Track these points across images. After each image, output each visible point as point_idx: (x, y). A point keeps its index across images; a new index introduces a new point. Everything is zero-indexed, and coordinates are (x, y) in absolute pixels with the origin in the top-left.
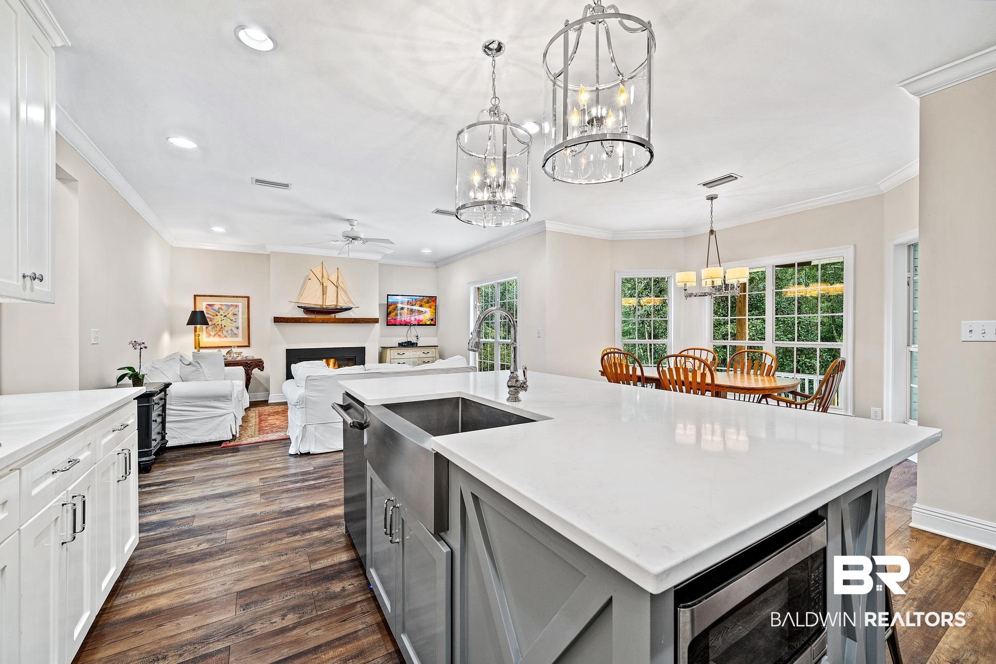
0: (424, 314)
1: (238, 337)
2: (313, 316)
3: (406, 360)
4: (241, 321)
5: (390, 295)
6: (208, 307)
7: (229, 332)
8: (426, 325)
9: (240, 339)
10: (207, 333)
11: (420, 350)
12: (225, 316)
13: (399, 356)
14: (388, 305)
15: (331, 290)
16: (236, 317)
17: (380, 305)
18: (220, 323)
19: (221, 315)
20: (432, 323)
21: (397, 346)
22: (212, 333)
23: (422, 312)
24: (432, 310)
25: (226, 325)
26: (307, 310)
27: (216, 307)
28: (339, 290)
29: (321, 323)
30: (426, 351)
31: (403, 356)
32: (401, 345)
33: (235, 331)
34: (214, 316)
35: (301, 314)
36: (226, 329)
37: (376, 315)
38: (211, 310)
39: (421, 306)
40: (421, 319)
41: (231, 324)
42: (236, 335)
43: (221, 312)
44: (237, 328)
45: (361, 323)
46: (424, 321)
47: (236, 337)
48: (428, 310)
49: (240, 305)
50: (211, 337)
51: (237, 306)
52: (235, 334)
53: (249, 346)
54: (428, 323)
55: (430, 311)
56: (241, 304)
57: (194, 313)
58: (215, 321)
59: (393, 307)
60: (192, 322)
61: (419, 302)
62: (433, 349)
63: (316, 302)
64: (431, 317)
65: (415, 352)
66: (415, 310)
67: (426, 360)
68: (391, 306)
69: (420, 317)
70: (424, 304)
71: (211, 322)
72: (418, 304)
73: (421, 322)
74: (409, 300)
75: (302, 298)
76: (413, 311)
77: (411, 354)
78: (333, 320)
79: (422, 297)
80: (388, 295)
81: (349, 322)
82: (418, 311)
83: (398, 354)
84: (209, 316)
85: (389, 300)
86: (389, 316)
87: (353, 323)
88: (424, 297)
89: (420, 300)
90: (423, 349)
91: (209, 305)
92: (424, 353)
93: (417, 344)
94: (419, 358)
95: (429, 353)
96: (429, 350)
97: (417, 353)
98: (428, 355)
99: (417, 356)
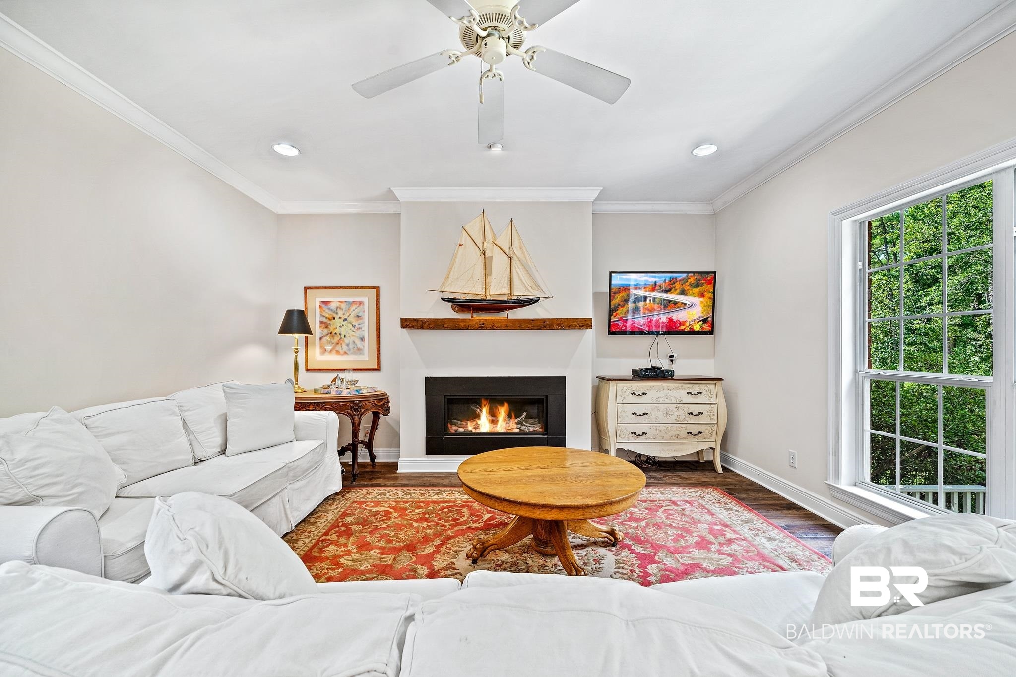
0: (688, 310)
1: (363, 354)
2: (467, 316)
3: (649, 407)
4: (367, 329)
5: (615, 272)
6: (323, 305)
7: (351, 346)
8: (692, 332)
9: (366, 359)
10: (321, 347)
11: (680, 386)
12: (345, 320)
13: (634, 399)
14: (611, 294)
16: (360, 322)
17: (596, 295)
18: (338, 331)
19: (340, 318)
20: (706, 328)
22: (328, 348)
23: (685, 304)
24: (706, 300)
25: (347, 335)
26: (461, 305)
27: (333, 306)
28: (513, 262)
29: (482, 329)
30: (695, 387)
31: (644, 399)
32: (639, 375)
33: (359, 344)
34: (330, 320)
35: (447, 313)
36: (347, 340)
37: (586, 311)
38: (327, 311)
39: (683, 292)
40: (682, 320)
41: (353, 334)
42: (359, 351)
43: (340, 314)
44: (362, 339)
45: (557, 329)
46: (688, 324)
47: (360, 354)
48: (697, 300)
49: (365, 300)
50: (327, 353)
51: (361, 303)
52: (359, 349)
53: (378, 369)
54: (697, 328)
55: (702, 302)
56: (367, 299)
57: (290, 313)
58: (331, 328)
59: (621, 297)
60: (286, 329)
61: (678, 285)
62: (711, 386)
63: (472, 289)
64: (703, 317)
65: (670, 390)
66: (670, 301)
67: (695, 409)
68: (617, 295)
69: (679, 317)
70: (688, 290)
71: (326, 331)
72: (676, 290)
73: (682, 327)
74: (656, 282)
75: (449, 282)
76: (669, 305)
77: (662, 394)
78: (504, 324)
79: (686, 274)
80: (611, 273)
81: (534, 328)
82: (675, 303)
83: (632, 394)
84: (324, 320)
85: (612, 282)
86: (614, 314)
87: (540, 329)
88: (690, 274)
89: (680, 281)
90: (688, 386)
91: (323, 302)
92: (690, 393)
93: (673, 372)
94: (679, 404)
95: (701, 393)
96: (702, 387)
97: (675, 393)
98: (699, 399)
99: (674, 401)
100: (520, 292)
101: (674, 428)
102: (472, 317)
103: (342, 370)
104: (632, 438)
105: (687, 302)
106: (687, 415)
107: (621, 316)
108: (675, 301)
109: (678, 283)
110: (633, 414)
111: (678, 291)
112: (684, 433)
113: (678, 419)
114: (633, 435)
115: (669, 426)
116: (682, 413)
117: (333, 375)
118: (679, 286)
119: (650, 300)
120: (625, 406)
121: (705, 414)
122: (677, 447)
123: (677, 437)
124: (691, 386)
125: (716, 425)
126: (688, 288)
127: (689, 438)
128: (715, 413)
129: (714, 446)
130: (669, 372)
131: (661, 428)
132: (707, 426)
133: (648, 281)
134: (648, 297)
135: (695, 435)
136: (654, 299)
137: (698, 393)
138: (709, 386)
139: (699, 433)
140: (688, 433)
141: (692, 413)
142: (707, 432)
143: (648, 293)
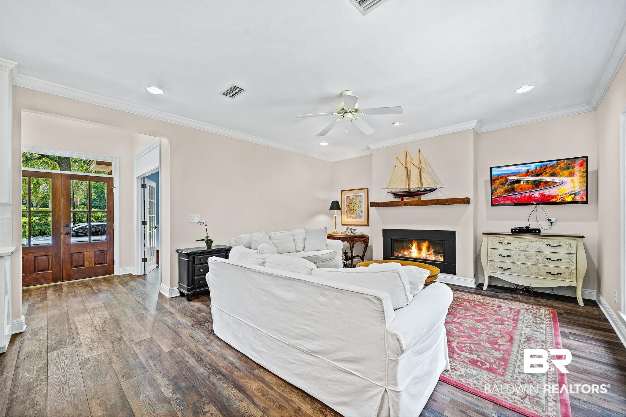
0: (559, 187)
1: (362, 218)
2: (400, 200)
3: (512, 252)
4: (364, 207)
5: (493, 168)
6: (347, 198)
7: (358, 215)
8: (564, 202)
9: (363, 220)
10: (347, 215)
11: (540, 240)
12: (355, 204)
13: (501, 246)
14: (493, 181)
16: (361, 204)
18: (353, 208)
19: (353, 203)
20: (580, 199)
21: (509, 232)
22: (350, 216)
23: (556, 183)
24: (579, 178)
25: (356, 210)
26: (397, 195)
27: (351, 198)
29: (405, 206)
30: (555, 242)
31: (509, 247)
33: (361, 214)
34: (350, 204)
36: (356, 212)
38: (349, 200)
39: (553, 175)
40: (553, 194)
41: (358, 209)
43: (354, 201)
44: (362, 212)
45: (445, 204)
46: (559, 197)
47: (361, 218)
49: (363, 194)
50: (349, 218)
51: (361, 196)
52: (360, 216)
53: (368, 225)
54: (569, 199)
55: (573, 180)
57: (333, 202)
58: (350, 207)
59: (500, 182)
60: (332, 208)
61: (548, 170)
62: (572, 242)
63: (402, 187)
64: (575, 191)
65: (531, 242)
66: (541, 182)
67: (554, 257)
68: (496, 181)
69: (551, 192)
70: (558, 172)
71: (348, 208)
72: (547, 173)
73: (554, 200)
74: (528, 170)
75: (391, 184)
76: (537, 185)
77: (524, 244)
78: (416, 203)
79: (556, 162)
80: (491, 168)
81: (432, 204)
82: (546, 183)
83: (499, 243)
84: (348, 204)
85: (492, 174)
86: (494, 193)
87: (436, 205)
88: (559, 161)
89: (550, 167)
90: (548, 240)
91: (348, 196)
92: (550, 245)
93: (539, 231)
94: (538, 252)
95: (560, 246)
96: (562, 241)
97: (535, 245)
98: (558, 250)
99: (533, 249)
100: (426, 186)
101: (534, 267)
102: (402, 199)
103: (351, 225)
104: (500, 271)
105: (558, 181)
106: (545, 260)
107: (500, 194)
108: (546, 181)
109: (548, 168)
111: (548, 174)
112: (543, 271)
113: (537, 261)
114: (500, 269)
115: (529, 266)
116: (540, 258)
117: (347, 227)
118: (550, 170)
119: (524, 183)
120: (493, 250)
121: (564, 260)
122: (538, 281)
123: (537, 274)
124: (551, 240)
125: (575, 270)
126: (558, 171)
127: (549, 276)
128: (574, 261)
129: (574, 284)
130: (535, 230)
131: (522, 266)
132: (566, 270)
133: (521, 170)
134: (521, 180)
135: (554, 274)
136: (527, 181)
137: (558, 246)
138: (569, 241)
139: (558, 274)
140: (547, 273)
141: (550, 259)
142: (567, 274)
143: (521, 178)
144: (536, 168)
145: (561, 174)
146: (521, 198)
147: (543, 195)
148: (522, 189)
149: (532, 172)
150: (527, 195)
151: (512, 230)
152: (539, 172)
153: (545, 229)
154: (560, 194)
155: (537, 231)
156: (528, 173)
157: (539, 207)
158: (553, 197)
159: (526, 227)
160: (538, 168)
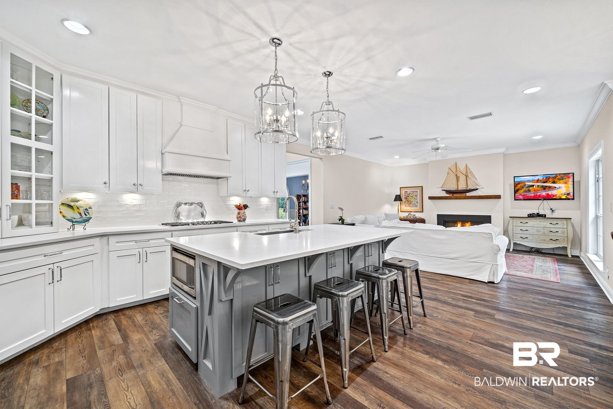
0: (558, 190)
2: (451, 195)
3: (529, 228)
4: (419, 199)
6: (405, 193)
7: (414, 205)
8: (561, 199)
9: (418, 208)
10: (405, 205)
11: (546, 221)
12: (412, 197)
13: (521, 224)
14: (516, 184)
15: (462, 179)
16: (417, 197)
17: (505, 185)
18: (410, 200)
20: (570, 197)
21: (526, 216)
22: (407, 205)
23: (556, 187)
24: (569, 185)
25: (413, 201)
26: (448, 192)
27: (408, 193)
28: (467, 178)
29: (456, 199)
30: (555, 222)
31: (526, 225)
32: (531, 216)
33: (416, 204)
34: (407, 197)
35: (444, 194)
36: (412, 203)
39: (554, 182)
40: (554, 194)
41: (415, 201)
42: (416, 206)
43: (410, 195)
44: (417, 202)
45: (484, 199)
46: (558, 196)
47: (417, 207)
48: (563, 185)
49: (418, 190)
51: (417, 191)
52: (416, 205)
53: (422, 212)
54: (564, 197)
55: (565, 186)
56: (419, 190)
57: (396, 196)
58: (408, 199)
59: (520, 186)
60: (395, 200)
61: (551, 180)
62: (565, 222)
63: (452, 187)
64: (567, 192)
65: (541, 222)
66: (547, 186)
67: (554, 230)
68: (518, 185)
69: (553, 193)
70: (557, 181)
71: (406, 200)
73: (555, 197)
74: (538, 179)
75: (445, 185)
76: (544, 188)
77: (536, 223)
78: (464, 197)
79: (555, 175)
80: (514, 177)
81: (475, 199)
82: (550, 187)
83: (521, 222)
84: (406, 197)
85: (515, 180)
86: (517, 193)
87: (478, 199)
88: (558, 175)
89: (552, 178)
90: (550, 221)
91: (405, 192)
92: (552, 224)
93: (545, 215)
94: (544, 228)
95: (558, 224)
96: (559, 221)
97: (543, 223)
98: (557, 226)
99: (542, 226)
100: (470, 187)
101: (542, 236)
102: (453, 195)
103: (411, 212)
104: (521, 239)
105: (557, 187)
106: (549, 232)
107: (521, 193)
108: (550, 186)
109: (551, 179)
110: (521, 230)
111: (551, 182)
112: (548, 239)
113: (544, 233)
114: (521, 238)
115: (539, 236)
116: (546, 231)
117: (409, 213)
119: (536, 186)
120: (517, 227)
121: (560, 232)
122: (545, 244)
123: (544, 240)
124: (552, 221)
125: (566, 238)
126: (557, 180)
127: (551, 241)
128: (566, 232)
129: (566, 246)
130: (543, 215)
131: (535, 236)
132: (561, 238)
133: (534, 179)
134: (534, 185)
135: (554, 240)
136: (538, 186)
137: (556, 224)
138: (563, 221)
139: (557, 240)
140: (550, 239)
141: (552, 232)
142: (562, 240)
143: (534, 184)
144: (543, 178)
145: (559, 182)
146: (535, 196)
147: (548, 194)
148: (535, 190)
149: (541, 181)
150: (538, 194)
151: (528, 215)
152: (545, 181)
153: (549, 214)
154: (558, 194)
155: (544, 216)
156: (538, 181)
157: (545, 201)
158: (554, 196)
159: (537, 213)
160: (544, 178)
